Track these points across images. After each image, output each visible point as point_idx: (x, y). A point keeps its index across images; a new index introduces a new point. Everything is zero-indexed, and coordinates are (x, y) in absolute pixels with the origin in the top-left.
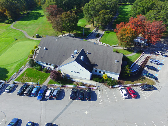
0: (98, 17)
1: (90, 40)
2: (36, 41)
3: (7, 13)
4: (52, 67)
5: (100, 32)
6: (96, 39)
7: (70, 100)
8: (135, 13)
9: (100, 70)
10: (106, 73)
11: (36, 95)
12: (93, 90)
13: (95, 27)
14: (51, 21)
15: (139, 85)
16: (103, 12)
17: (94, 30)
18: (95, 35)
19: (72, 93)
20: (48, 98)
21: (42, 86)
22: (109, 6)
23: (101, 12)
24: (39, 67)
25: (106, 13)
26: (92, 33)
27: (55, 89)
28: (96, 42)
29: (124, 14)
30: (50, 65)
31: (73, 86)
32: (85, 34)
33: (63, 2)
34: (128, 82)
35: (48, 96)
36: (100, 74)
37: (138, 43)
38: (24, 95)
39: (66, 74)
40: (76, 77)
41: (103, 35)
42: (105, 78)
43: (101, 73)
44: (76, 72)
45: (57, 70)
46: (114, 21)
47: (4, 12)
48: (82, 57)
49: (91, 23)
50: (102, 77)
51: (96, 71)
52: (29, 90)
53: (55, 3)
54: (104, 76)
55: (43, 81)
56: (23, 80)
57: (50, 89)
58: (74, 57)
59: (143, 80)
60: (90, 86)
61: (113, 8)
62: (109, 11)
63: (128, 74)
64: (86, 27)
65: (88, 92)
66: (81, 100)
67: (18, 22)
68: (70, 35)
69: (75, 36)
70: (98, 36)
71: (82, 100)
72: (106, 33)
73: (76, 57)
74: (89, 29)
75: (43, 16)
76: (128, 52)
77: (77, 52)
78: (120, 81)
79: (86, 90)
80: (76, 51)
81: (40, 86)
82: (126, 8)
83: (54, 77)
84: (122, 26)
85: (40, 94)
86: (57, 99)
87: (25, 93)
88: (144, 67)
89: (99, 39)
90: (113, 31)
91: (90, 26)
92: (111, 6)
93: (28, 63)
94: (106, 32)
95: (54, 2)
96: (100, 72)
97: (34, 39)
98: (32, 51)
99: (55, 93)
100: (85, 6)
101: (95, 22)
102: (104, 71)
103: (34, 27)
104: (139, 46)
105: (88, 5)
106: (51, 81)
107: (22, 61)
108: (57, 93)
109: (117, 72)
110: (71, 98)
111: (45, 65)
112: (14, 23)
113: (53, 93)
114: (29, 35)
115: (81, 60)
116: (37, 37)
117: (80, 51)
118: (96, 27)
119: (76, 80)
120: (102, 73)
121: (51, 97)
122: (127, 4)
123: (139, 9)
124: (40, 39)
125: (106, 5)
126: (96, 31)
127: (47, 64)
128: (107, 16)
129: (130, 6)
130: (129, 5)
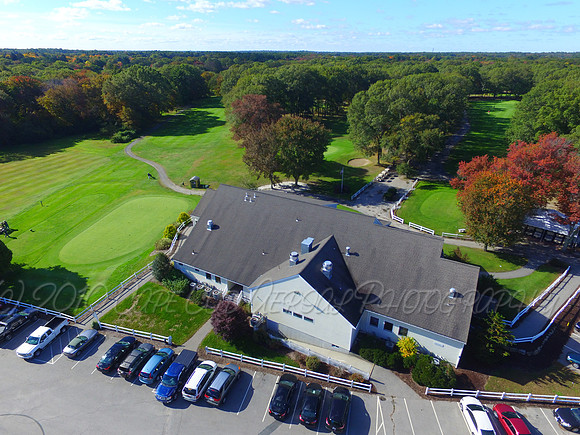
0: (395, 136)
1: (362, 209)
2: (187, 197)
3: (123, 114)
4: (223, 288)
5: (399, 182)
6: (385, 207)
7: (266, 418)
8: (530, 126)
9: (391, 320)
10: (411, 335)
11: (153, 380)
12: (356, 394)
13: (382, 166)
14: (241, 141)
15: (550, 403)
16: (412, 121)
17: (380, 175)
18: (380, 192)
19: (277, 394)
20: (193, 398)
21: (178, 351)
22: (434, 101)
23: (407, 119)
24: (180, 284)
25: (425, 125)
26: (372, 185)
27: (218, 370)
28: (383, 217)
29: (490, 130)
30: (218, 280)
31: (282, 366)
32: (347, 188)
33: (287, 86)
34: (500, 380)
35: (192, 392)
36: (387, 333)
37: (545, 232)
38: (118, 376)
39: (265, 319)
40: (299, 336)
41: (409, 194)
42: (405, 354)
43: (391, 330)
44: (300, 316)
45: (238, 298)
46: (452, 151)
47: (117, 111)
48: (327, 263)
49: (370, 153)
50: (397, 349)
51: (374, 322)
52: (138, 359)
53: (263, 90)
54: (402, 342)
55: (186, 332)
56: (124, 319)
57: (206, 367)
58: (298, 262)
59: (568, 383)
60: (346, 375)
61: (449, 108)
62: (434, 117)
63: (500, 348)
64: (354, 164)
65: (337, 401)
66: (309, 427)
67: (147, 139)
68: (297, 186)
69: (314, 191)
70: (392, 195)
71: (311, 427)
72: (422, 188)
73: (305, 264)
74: (362, 172)
75: (223, 123)
76: (501, 264)
77: (311, 245)
78: (466, 371)
79: (332, 391)
80: (308, 242)
81: (174, 349)
82: (499, 110)
83: (222, 324)
84: (480, 167)
85: (168, 378)
86: (222, 406)
87: (122, 369)
88: (570, 330)
89: (393, 207)
90: (445, 183)
91: (365, 162)
92: (445, 104)
93: (149, 265)
94: (422, 184)
95: (261, 87)
96: (389, 327)
97: (182, 190)
98: (171, 227)
99: (217, 385)
100: (355, 100)
101: (385, 151)
102: (406, 325)
103: (189, 155)
104: (547, 243)
105: (363, 98)
106: (211, 338)
107: (134, 256)
108: (226, 384)
109: (455, 335)
110: (271, 414)
111: (201, 278)
112: (135, 142)
113: (210, 384)
114: (171, 177)
115: (322, 274)
116: (193, 186)
117: (323, 243)
118: (386, 166)
119: (299, 343)
120: (396, 330)
121: (203, 397)
122: (502, 98)
123: (547, 114)
124: (201, 192)
125: (425, 98)
126: (386, 178)
127: (209, 276)
128: (427, 132)
129: (513, 102)
130: (508, 99)
